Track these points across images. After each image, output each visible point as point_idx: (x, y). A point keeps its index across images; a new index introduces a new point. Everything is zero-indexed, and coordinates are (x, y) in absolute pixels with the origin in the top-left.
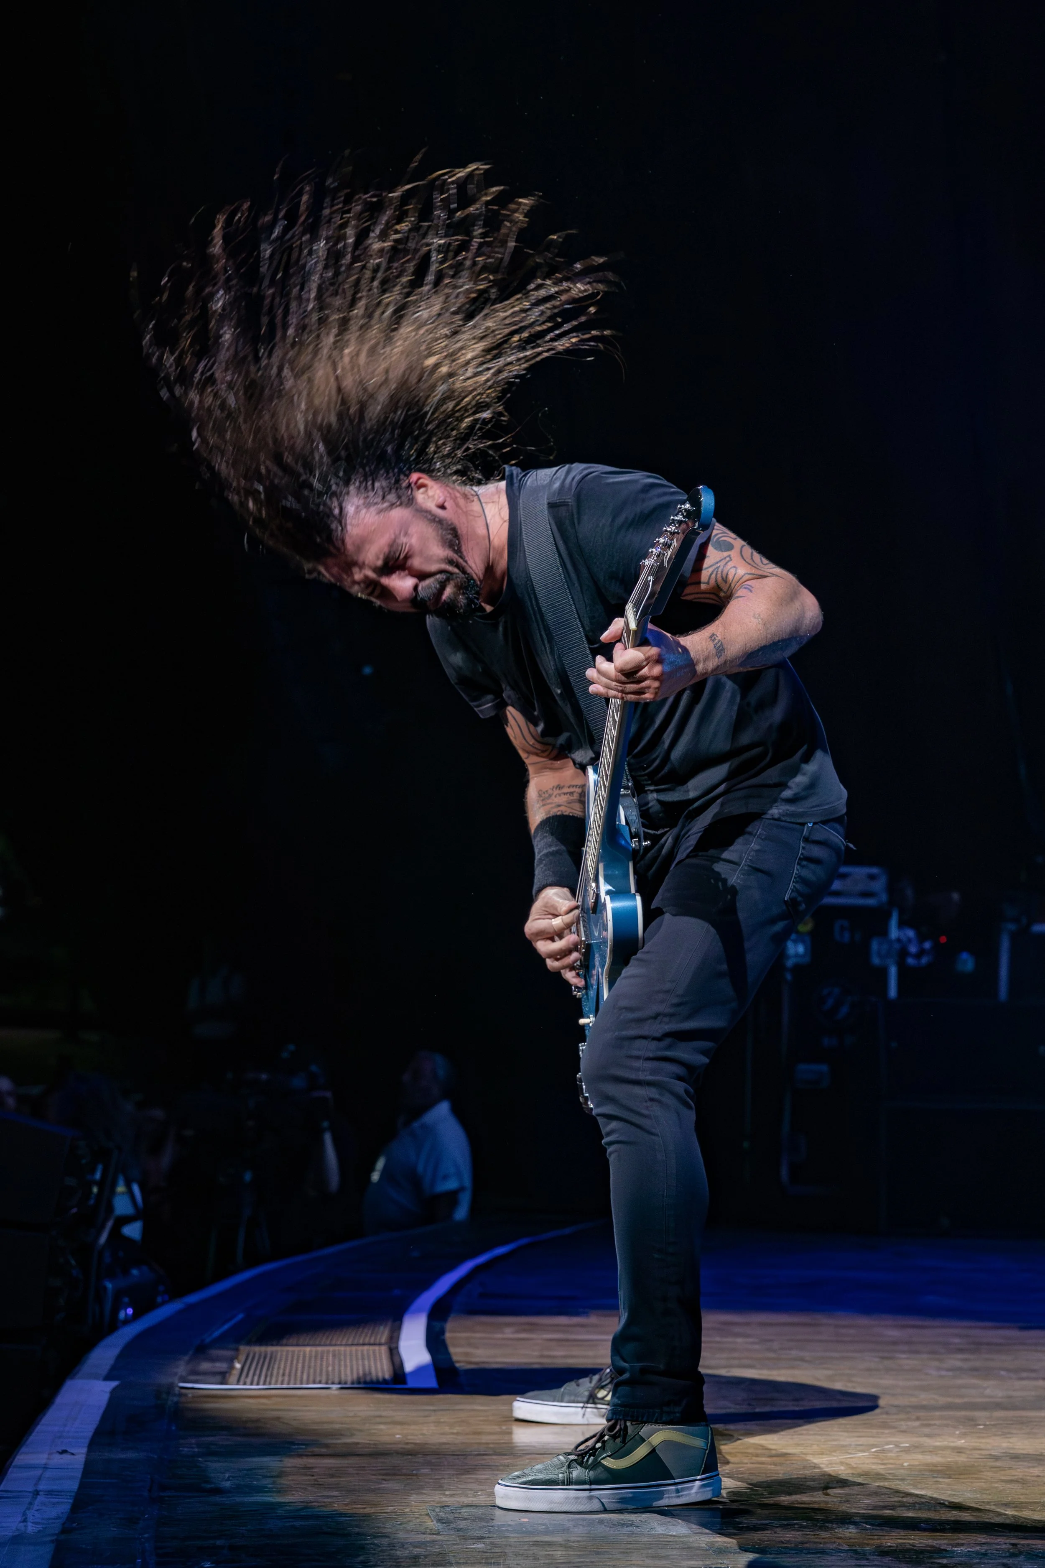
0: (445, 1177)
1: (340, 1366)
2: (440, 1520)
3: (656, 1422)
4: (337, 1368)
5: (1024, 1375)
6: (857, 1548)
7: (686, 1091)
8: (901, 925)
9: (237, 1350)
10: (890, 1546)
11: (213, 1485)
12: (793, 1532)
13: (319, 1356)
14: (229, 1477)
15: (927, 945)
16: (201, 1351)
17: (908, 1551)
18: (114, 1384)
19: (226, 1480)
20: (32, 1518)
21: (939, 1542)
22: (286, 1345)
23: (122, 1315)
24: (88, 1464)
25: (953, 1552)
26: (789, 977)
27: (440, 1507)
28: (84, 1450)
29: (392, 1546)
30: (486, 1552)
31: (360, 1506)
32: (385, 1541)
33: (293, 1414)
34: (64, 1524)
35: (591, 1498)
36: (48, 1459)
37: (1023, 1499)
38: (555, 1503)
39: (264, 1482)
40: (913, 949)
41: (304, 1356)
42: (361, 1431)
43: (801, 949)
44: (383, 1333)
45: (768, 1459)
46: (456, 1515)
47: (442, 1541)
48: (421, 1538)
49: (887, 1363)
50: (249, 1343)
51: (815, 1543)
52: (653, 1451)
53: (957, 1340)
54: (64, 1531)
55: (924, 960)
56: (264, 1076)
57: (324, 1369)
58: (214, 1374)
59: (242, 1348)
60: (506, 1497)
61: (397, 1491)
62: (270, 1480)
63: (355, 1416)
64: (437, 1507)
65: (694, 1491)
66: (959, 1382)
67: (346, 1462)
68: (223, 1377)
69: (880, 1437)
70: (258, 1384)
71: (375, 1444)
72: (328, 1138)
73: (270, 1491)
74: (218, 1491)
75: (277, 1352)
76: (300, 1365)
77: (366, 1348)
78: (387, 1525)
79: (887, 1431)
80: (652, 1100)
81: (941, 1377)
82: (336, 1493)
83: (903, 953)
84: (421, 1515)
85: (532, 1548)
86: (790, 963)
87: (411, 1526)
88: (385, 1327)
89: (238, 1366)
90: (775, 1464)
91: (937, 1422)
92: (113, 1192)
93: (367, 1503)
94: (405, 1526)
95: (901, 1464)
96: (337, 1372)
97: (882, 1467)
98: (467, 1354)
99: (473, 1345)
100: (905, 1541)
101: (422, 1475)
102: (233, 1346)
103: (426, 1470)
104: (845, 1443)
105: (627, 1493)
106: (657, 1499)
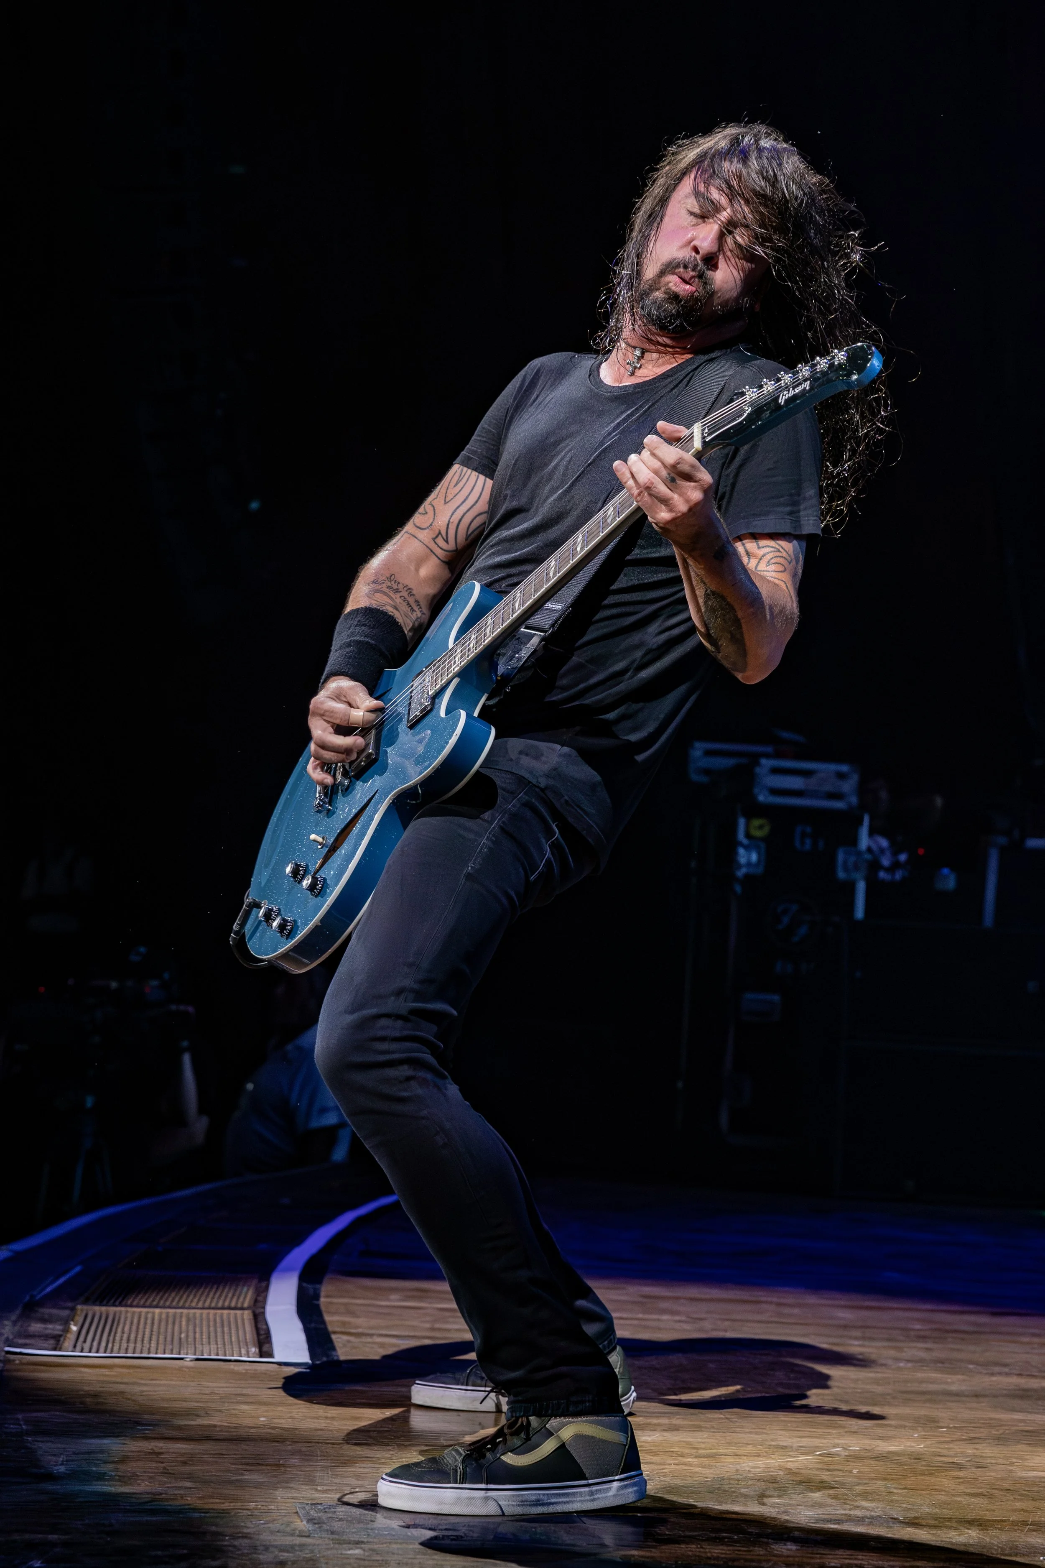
0: (324, 1110)
1: (195, 1333)
2: (310, 1520)
3: (566, 1414)
4: (191, 1334)
5: (997, 1369)
8: (872, 833)
9: (73, 1309)
11: (42, 1471)
12: (721, 1547)
13: (171, 1320)
14: (63, 1461)
15: (903, 857)
16: (30, 1310)
19: (60, 1465)
22: (131, 1306)
26: (738, 889)
27: (312, 1504)
29: (254, 1548)
30: (364, 1560)
31: (217, 1501)
32: (246, 1543)
33: (137, 1389)
35: (487, 1499)
37: (988, 1516)
38: (445, 1504)
39: (103, 1468)
40: (886, 862)
41: (153, 1320)
42: (220, 1411)
43: (754, 857)
44: (247, 1295)
45: (696, 1461)
46: (330, 1515)
47: (314, 1545)
48: (288, 1540)
50: (86, 1302)
51: (746, 1560)
52: (562, 1447)
55: (898, 875)
56: (114, 985)
57: (176, 1336)
58: (46, 1337)
59: (79, 1307)
60: (390, 1495)
61: (262, 1483)
62: (111, 1466)
63: (212, 1393)
64: (307, 1504)
66: (919, 1375)
67: (201, 1447)
68: (57, 1342)
69: (825, 1438)
70: (97, 1352)
71: (235, 1428)
72: (187, 1059)
73: (112, 1479)
74: (51, 1477)
75: (121, 1312)
76: (148, 1331)
77: (225, 1312)
78: (249, 1524)
79: (834, 1431)
81: (900, 1369)
82: (189, 1485)
83: (874, 866)
84: (289, 1513)
85: (418, 1557)
86: (741, 873)
87: (276, 1526)
88: (249, 1286)
89: (74, 1328)
90: (704, 1467)
91: (893, 1423)
93: (225, 1498)
94: (270, 1525)
95: (850, 1471)
96: (191, 1339)
97: (828, 1473)
98: (344, 1324)
99: (353, 1314)
100: (851, 1562)
101: (291, 1466)
102: (70, 1304)
103: (295, 1461)
104: (785, 1444)
105: (532, 1495)
106: (568, 1502)
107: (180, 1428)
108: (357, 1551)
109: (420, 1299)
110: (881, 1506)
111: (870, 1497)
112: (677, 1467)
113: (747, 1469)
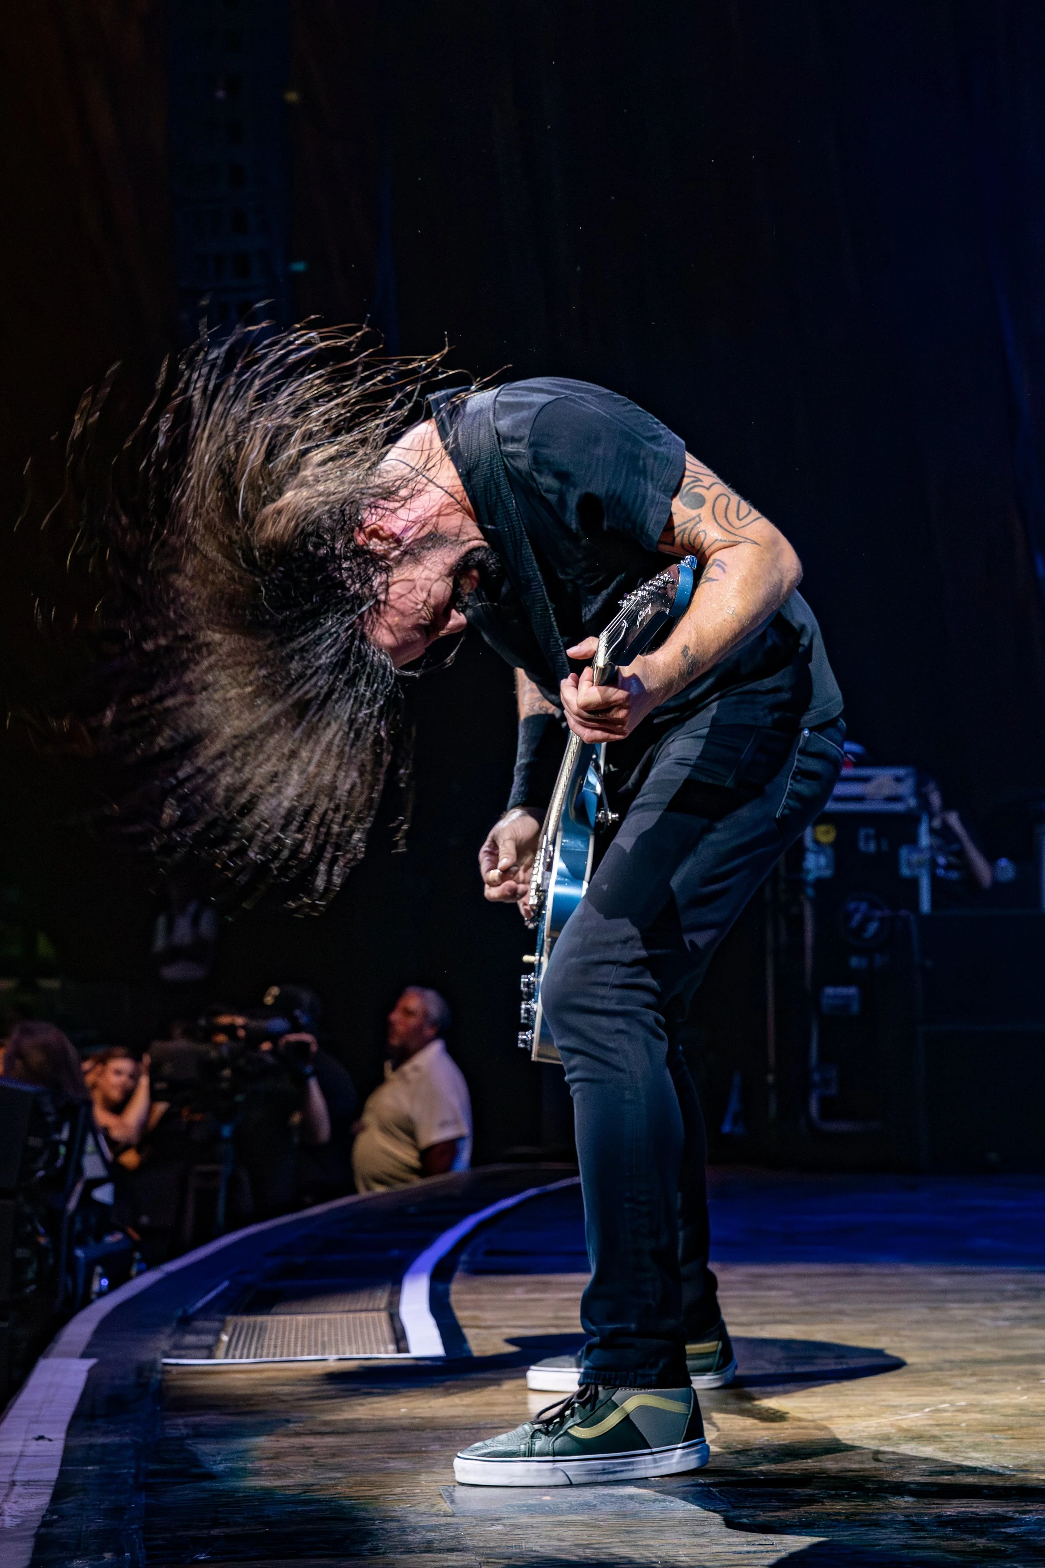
0: (441, 1125)
1: (336, 1335)
2: (454, 1501)
3: (631, 1386)
4: (333, 1335)
6: (914, 1518)
7: (657, 1020)
9: (223, 1321)
10: (950, 1516)
11: (204, 1470)
12: (844, 1503)
13: (313, 1325)
14: (221, 1460)
16: (185, 1323)
17: (971, 1519)
18: (92, 1362)
19: (219, 1464)
20: (9, 1510)
21: (1005, 1509)
22: (277, 1314)
23: (95, 1287)
24: (67, 1450)
25: (1020, 1520)
26: (810, 892)
28: (63, 1436)
29: (403, 1530)
31: (365, 1488)
32: (393, 1525)
34: (43, 1517)
35: (554, 1470)
36: (24, 1446)
38: (515, 1476)
39: (258, 1465)
41: (297, 1326)
43: (823, 861)
44: (382, 1298)
47: (458, 1524)
48: (433, 1521)
49: (938, 1314)
50: (236, 1313)
51: (867, 1514)
52: (627, 1419)
53: (1011, 1287)
54: (45, 1524)
57: (320, 1338)
58: (200, 1347)
59: (229, 1318)
60: (464, 1470)
61: (406, 1470)
62: (265, 1462)
64: (450, 1486)
65: (674, 1460)
66: (1017, 1332)
67: (348, 1440)
68: (210, 1351)
69: (933, 1396)
70: (248, 1357)
71: (379, 1420)
72: (314, 1083)
74: (211, 1476)
75: (267, 1322)
76: (293, 1336)
77: (363, 1314)
78: (396, 1508)
79: (940, 1389)
80: (619, 1031)
81: (998, 1327)
82: (339, 1475)
84: (433, 1495)
86: (811, 877)
87: (422, 1508)
88: (383, 1292)
89: (225, 1338)
91: (996, 1378)
92: (82, 1152)
93: (373, 1484)
94: (417, 1508)
95: (958, 1425)
96: (333, 1342)
97: (938, 1428)
98: (475, 1318)
99: (481, 1308)
100: (967, 1509)
101: (432, 1452)
102: (220, 1316)
103: (436, 1447)
104: (895, 1404)
105: (597, 1465)
106: (633, 1470)
107: (326, 1423)
108: (499, 1527)
109: (544, 1291)
110: (991, 1456)
111: (979, 1448)
112: (795, 1431)
113: (860, 1428)
